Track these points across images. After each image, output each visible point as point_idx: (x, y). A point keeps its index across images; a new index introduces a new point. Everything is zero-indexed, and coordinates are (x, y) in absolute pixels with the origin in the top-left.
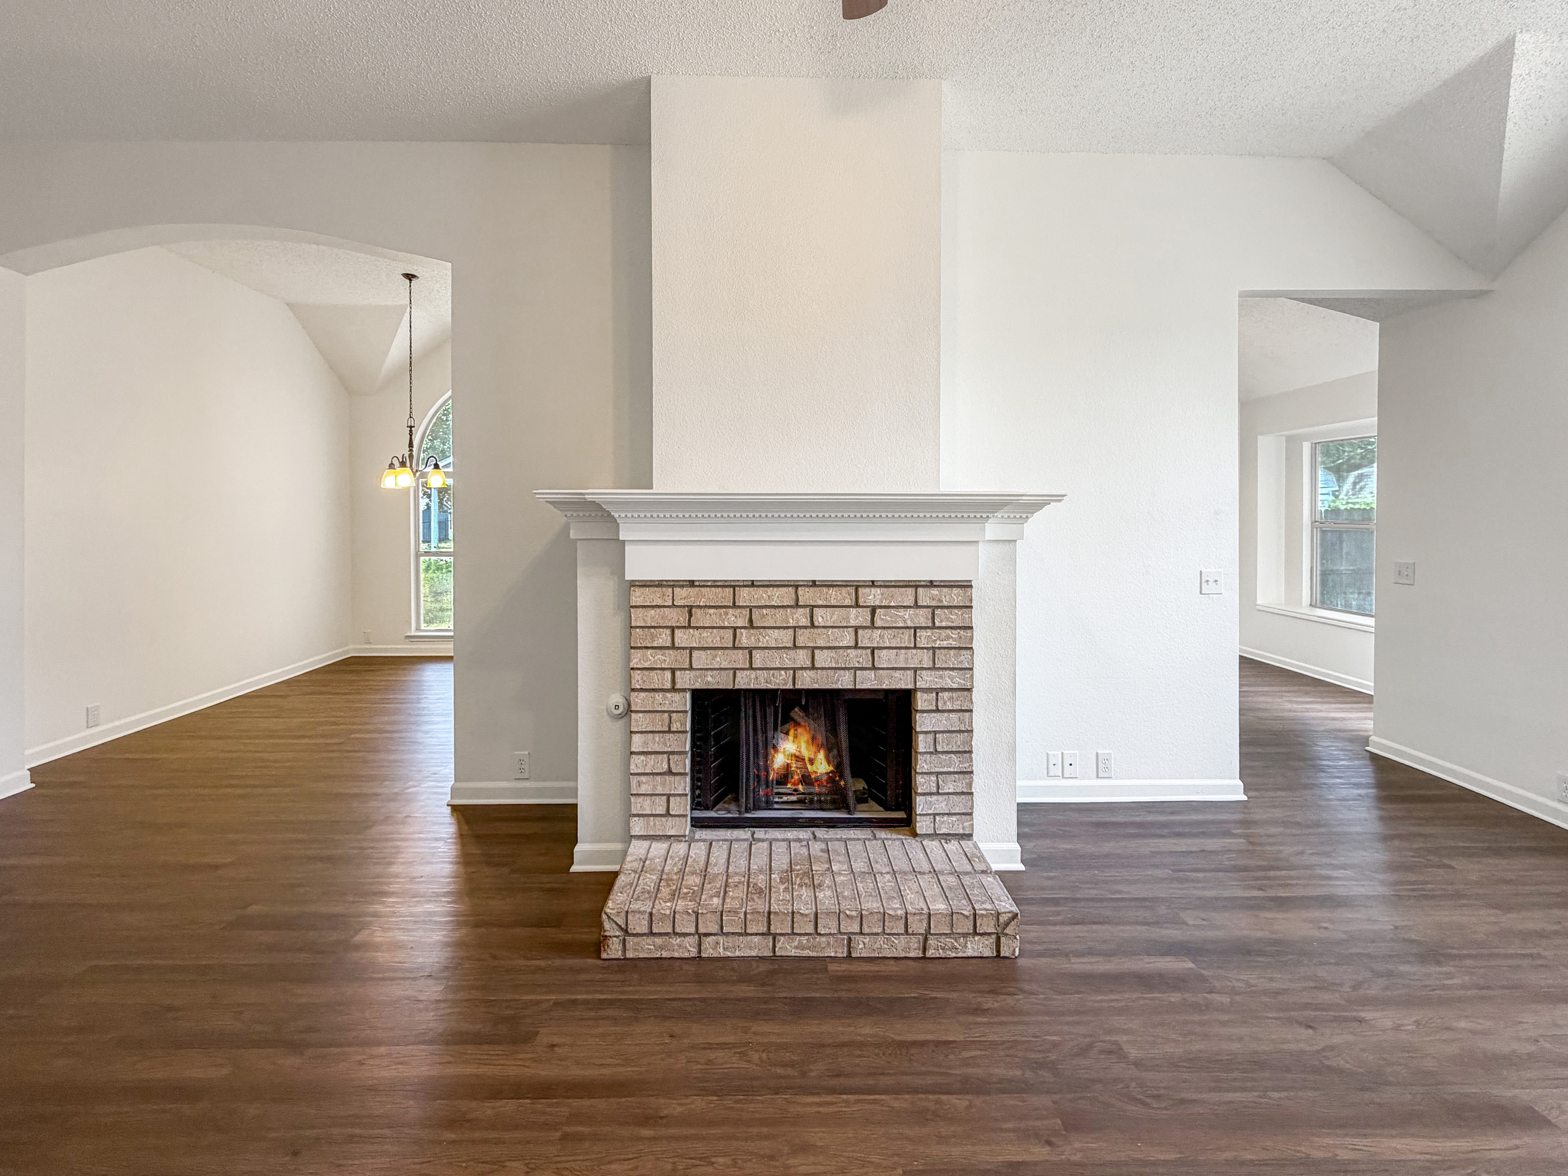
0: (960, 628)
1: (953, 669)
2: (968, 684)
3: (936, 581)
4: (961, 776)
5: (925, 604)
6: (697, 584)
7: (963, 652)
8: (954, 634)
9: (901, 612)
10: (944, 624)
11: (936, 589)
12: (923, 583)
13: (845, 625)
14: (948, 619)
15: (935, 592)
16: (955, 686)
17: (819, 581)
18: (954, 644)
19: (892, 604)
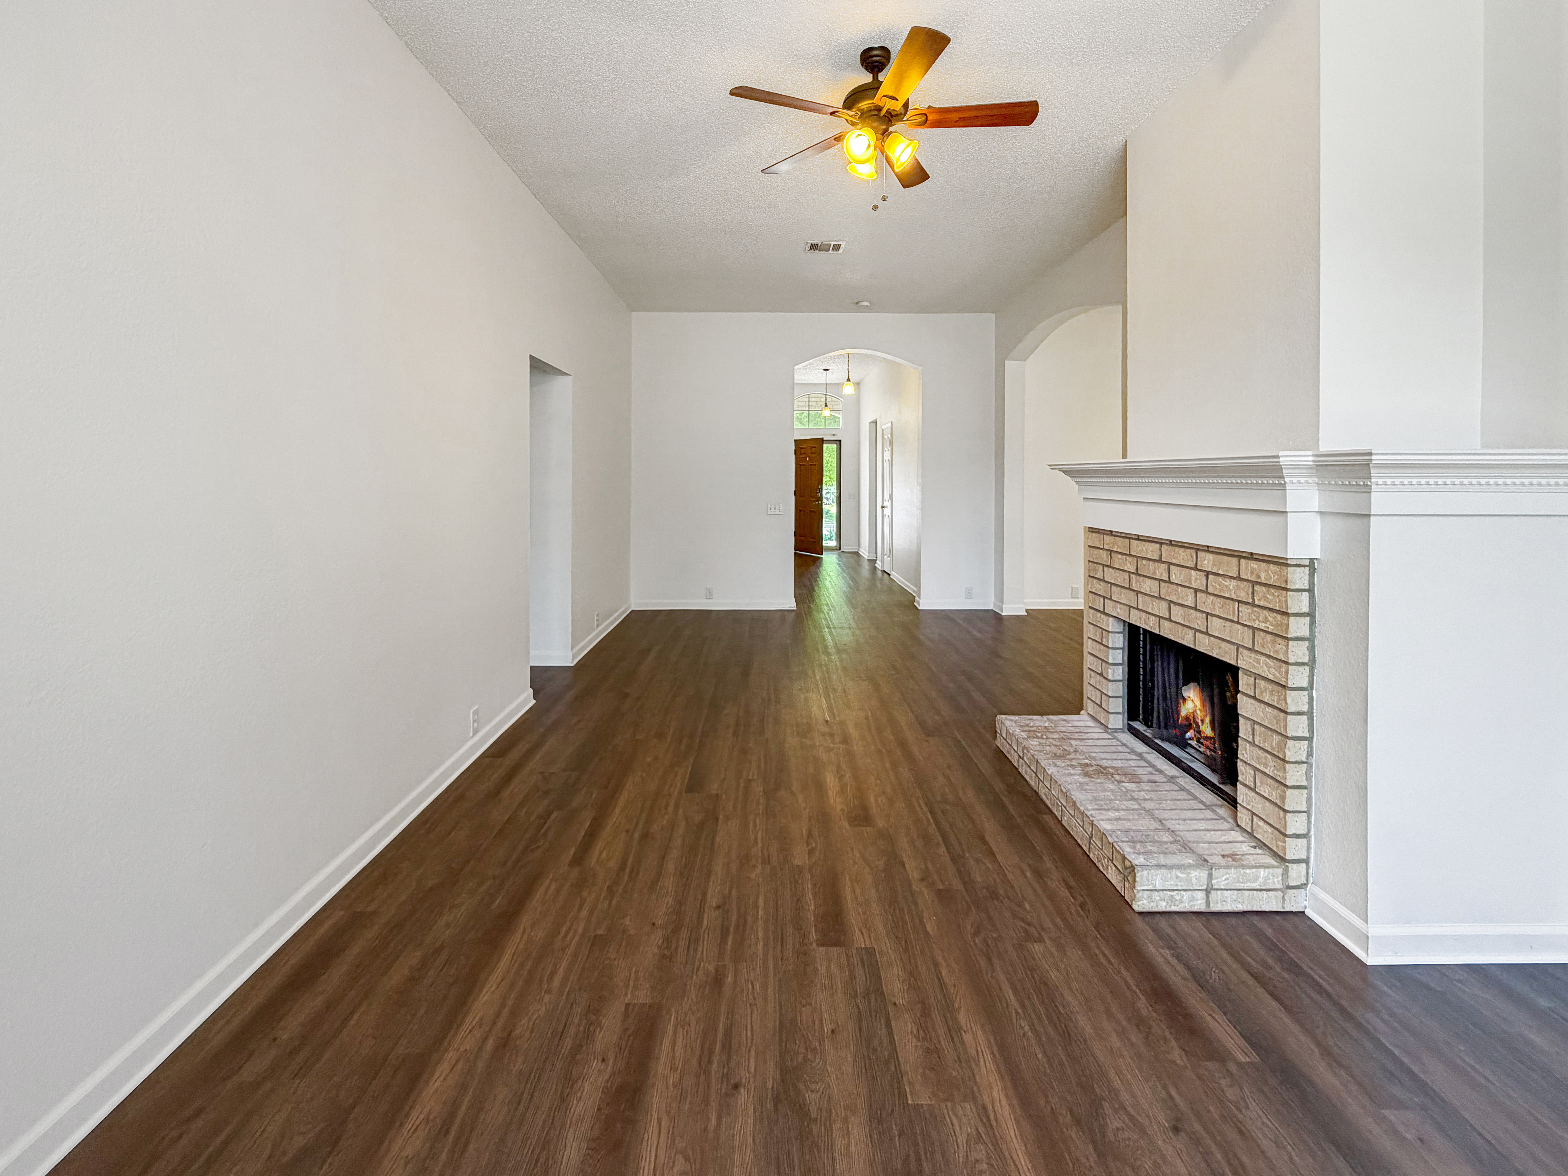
0: (1277, 612)
1: (1269, 657)
2: (1283, 679)
3: (1256, 554)
4: (1276, 785)
5: (1246, 577)
6: (1114, 533)
7: (1279, 640)
8: (1271, 616)
9: (1227, 582)
10: (1262, 603)
11: (1255, 562)
12: (1244, 555)
13: (1188, 585)
14: (1266, 599)
15: (1254, 565)
16: (1271, 677)
17: (1175, 541)
18: (1271, 628)
19: (1220, 572)
